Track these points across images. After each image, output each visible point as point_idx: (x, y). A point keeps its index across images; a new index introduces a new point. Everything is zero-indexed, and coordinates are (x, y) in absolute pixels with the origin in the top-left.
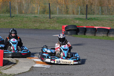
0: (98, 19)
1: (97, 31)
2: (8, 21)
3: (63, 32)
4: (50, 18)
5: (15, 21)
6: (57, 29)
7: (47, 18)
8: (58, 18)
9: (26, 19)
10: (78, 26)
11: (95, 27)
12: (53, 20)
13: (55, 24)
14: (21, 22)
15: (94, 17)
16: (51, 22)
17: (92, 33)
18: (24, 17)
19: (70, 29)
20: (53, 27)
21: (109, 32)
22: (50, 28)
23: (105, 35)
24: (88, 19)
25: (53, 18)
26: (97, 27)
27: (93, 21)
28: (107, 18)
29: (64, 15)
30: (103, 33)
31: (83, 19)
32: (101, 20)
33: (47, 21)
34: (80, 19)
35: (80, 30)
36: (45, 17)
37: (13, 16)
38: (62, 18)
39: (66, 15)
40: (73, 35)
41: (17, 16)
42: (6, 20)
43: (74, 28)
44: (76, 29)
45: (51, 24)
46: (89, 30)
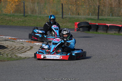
0: (110, 20)
1: (109, 29)
2: (21, 20)
3: (76, 28)
4: (62, 18)
5: (28, 20)
6: (70, 28)
7: (59, 18)
8: (70, 18)
9: (39, 19)
10: (91, 23)
11: (107, 25)
12: (66, 20)
13: (68, 24)
14: (34, 21)
15: (106, 18)
16: (64, 22)
17: (104, 30)
18: (37, 17)
19: (82, 25)
20: (65, 26)
21: (120, 30)
22: (63, 27)
23: (117, 32)
24: (100, 20)
25: (65, 18)
26: (108, 25)
27: (105, 21)
28: (118, 19)
29: (76, 16)
30: (115, 31)
31: (95, 19)
32: (113, 21)
33: (60, 21)
34: (92, 19)
35: (92, 27)
36: (58, 17)
37: (27, 16)
38: (74, 18)
39: (78, 16)
40: (86, 32)
41: (30, 16)
42: (20, 19)
43: (86, 25)
44: (88, 25)
45: (63, 23)
46: (102, 28)
